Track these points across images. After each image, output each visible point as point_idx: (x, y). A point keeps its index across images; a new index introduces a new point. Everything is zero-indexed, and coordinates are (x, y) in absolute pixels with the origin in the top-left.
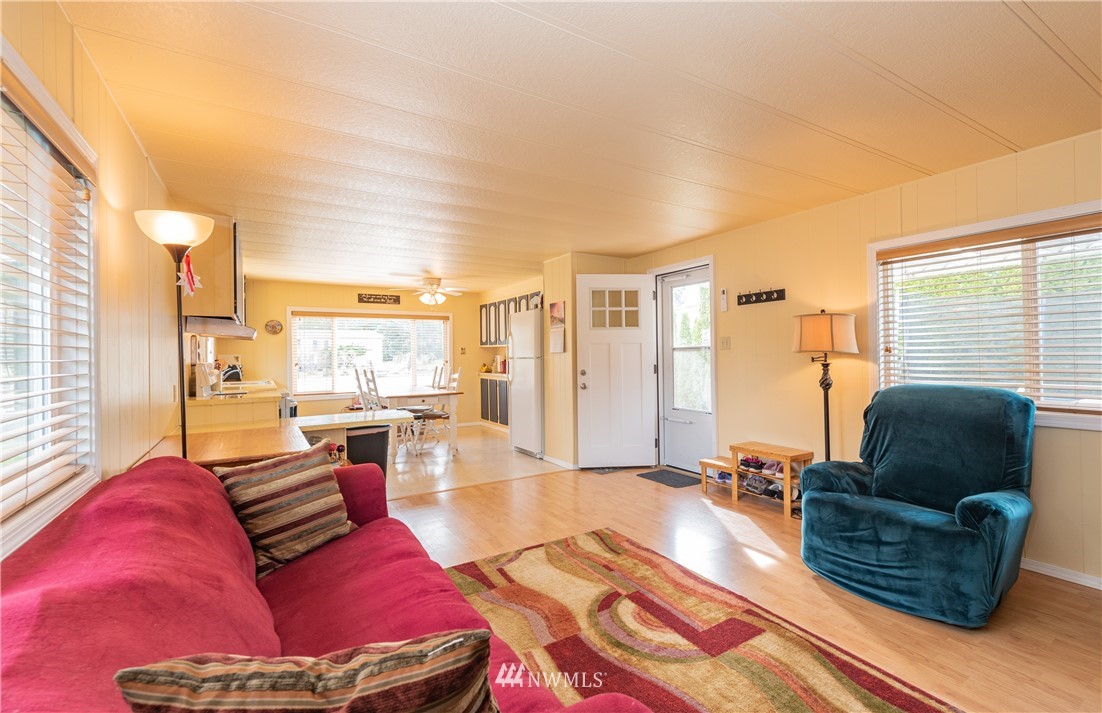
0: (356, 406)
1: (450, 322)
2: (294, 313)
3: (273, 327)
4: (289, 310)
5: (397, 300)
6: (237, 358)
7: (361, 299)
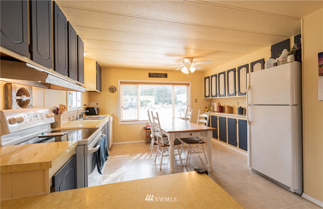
0: (148, 128)
1: (190, 87)
2: (121, 83)
3: (112, 89)
4: (119, 81)
5: (166, 76)
6: (97, 104)
7: (150, 75)
